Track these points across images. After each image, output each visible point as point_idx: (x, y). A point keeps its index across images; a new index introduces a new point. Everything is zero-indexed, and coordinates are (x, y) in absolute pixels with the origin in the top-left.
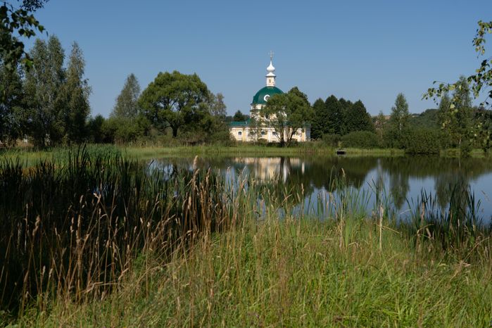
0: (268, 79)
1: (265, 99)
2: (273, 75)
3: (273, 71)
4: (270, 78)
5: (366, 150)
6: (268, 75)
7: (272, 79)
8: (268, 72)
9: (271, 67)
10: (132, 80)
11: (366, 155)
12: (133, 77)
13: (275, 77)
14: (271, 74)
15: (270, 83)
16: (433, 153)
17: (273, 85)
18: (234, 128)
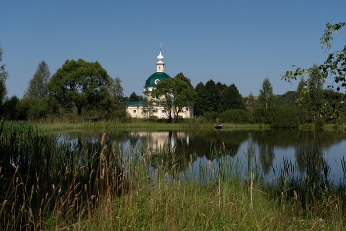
0: (158, 66)
1: (155, 83)
2: (163, 63)
3: (162, 60)
4: (160, 66)
5: (239, 125)
6: (158, 63)
7: (162, 66)
8: (158, 60)
9: (160, 57)
10: (43, 66)
11: (239, 129)
12: (44, 64)
13: (163, 64)
14: (160, 62)
15: (160, 69)
16: (293, 128)
17: (162, 71)
18: (130, 107)
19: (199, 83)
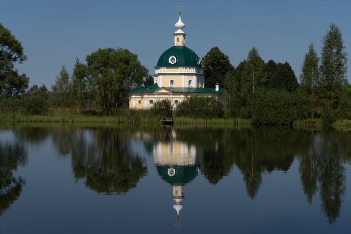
0: (176, 37)
1: (170, 61)
2: (183, 32)
3: (182, 28)
4: (178, 36)
6: (176, 32)
7: (181, 38)
8: (177, 28)
9: (180, 23)
13: (184, 35)
14: (180, 31)
15: (179, 42)
17: (181, 45)
18: (134, 96)
19: (243, 61)
